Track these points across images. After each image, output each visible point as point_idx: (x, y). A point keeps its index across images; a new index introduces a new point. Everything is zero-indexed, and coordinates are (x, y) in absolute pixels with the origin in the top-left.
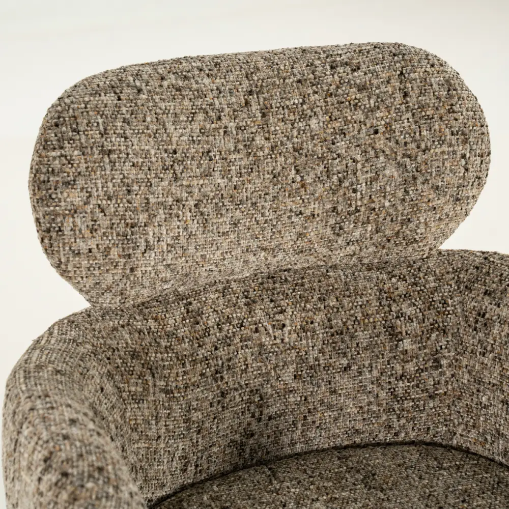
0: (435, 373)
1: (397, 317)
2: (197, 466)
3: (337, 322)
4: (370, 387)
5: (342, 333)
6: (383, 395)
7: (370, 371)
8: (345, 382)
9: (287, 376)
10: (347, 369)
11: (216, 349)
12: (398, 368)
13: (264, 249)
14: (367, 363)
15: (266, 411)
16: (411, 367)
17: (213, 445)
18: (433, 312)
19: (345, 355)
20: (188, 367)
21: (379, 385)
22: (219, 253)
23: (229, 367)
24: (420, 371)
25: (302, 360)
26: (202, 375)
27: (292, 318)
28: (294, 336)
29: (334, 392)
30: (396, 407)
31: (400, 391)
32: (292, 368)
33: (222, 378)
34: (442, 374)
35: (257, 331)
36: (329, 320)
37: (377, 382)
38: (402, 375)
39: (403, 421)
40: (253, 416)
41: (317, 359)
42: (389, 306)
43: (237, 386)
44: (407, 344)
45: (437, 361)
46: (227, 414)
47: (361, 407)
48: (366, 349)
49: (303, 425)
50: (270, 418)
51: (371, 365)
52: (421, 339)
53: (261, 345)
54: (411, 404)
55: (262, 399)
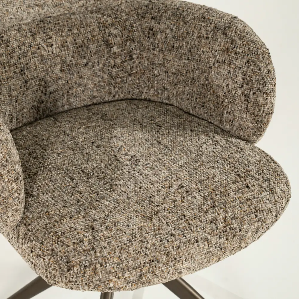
0: (131, 63)
1: (109, 36)
2: (17, 119)
3: (79, 41)
4: (99, 73)
5: (82, 47)
6: (106, 76)
7: (98, 65)
8: (86, 72)
9: (57, 70)
10: (86, 65)
11: (20, 59)
12: (112, 61)
13: (37, 5)
14: (96, 61)
15: (48, 90)
16: (118, 61)
17: (24, 108)
18: (126, 31)
19: (85, 57)
20: (7, 69)
21: (103, 72)
22: (15, 8)
23: (27, 68)
24: (123, 62)
25: (63, 62)
26: (15, 72)
27: (56, 40)
28: (58, 50)
29: (81, 77)
30: (113, 82)
31: (114, 74)
32: (59, 67)
33: (25, 73)
34: (134, 62)
35: (39, 48)
36: (75, 40)
37: (102, 70)
38: (115, 65)
39: (117, 89)
40: (42, 92)
41: (71, 61)
42: (104, 30)
43: (32, 77)
44: (115, 49)
45: (131, 56)
46: (29, 92)
47: (95, 84)
48: (95, 54)
49: (67, 96)
50: (51, 93)
51: (98, 62)
52: (122, 45)
53: (42, 56)
54: (120, 80)
55: (45, 83)
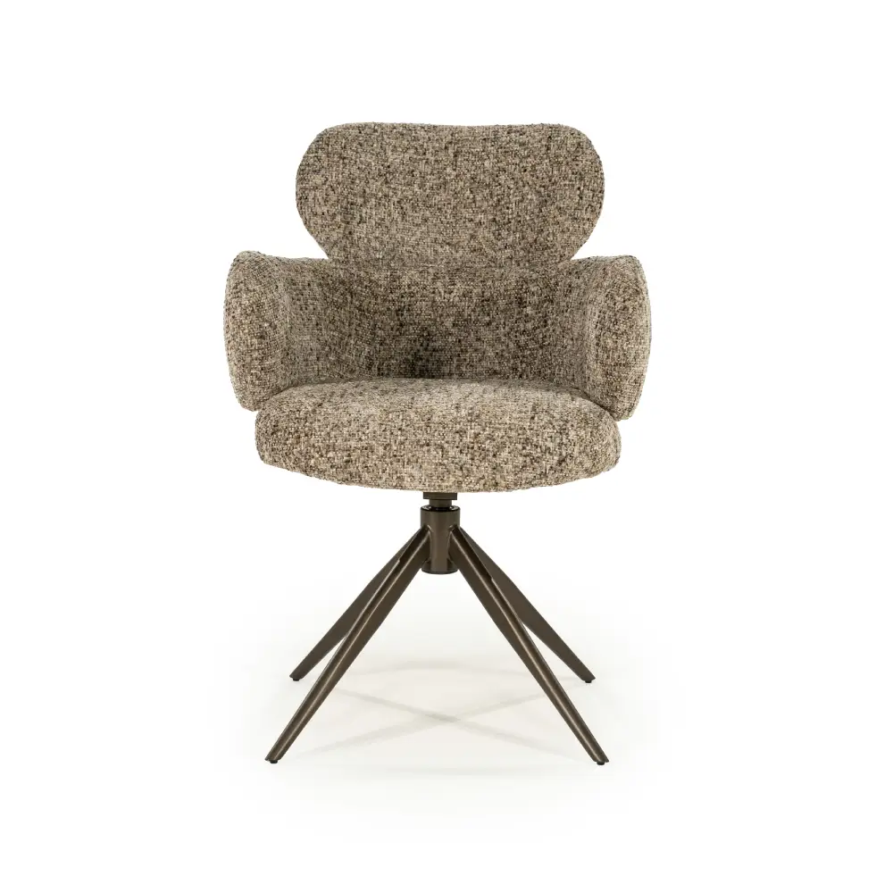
0: (544, 330)
1: (526, 292)
2: (379, 369)
3: (487, 294)
4: (503, 339)
5: (488, 300)
6: (511, 345)
7: (504, 328)
8: (486, 334)
9: (449, 323)
10: (489, 324)
11: (402, 297)
12: (522, 325)
13: (448, 244)
14: (502, 321)
15: (431, 344)
16: (529, 326)
17: (392, 358)
18: (548, 289)
19: (489, 315)
20: (379, 301)
21: (510, 338)
22: (414, 238)
23: (409, 310)
24: (535, 329)
25: (460, 314)
26: (389, 309)
27: (460, 287)
28: (457, 299)
29: (478, 339)
30: (520, 354)
31: (522, 343)
32: (452, 319)
33: (402, 315)
34: (548, 330)
35: (434, 293)
36: (483, 292)
37: (507, 335)
38: (524, 331)
39: (524, 365)
40: (422, 345)
41: (470, 315)
42: (522, 286)
43: (412, 322)
44: (529, 310)
45: (546, 322)
46: (403, 339)
47: (497, 353)
48: (502, 311)
49: (457, 361)
50: (434, 350)
51: (504, 323)
52: (537, 307)
53: (434, 301)
54: (529, 352)
55: (429, 335)
